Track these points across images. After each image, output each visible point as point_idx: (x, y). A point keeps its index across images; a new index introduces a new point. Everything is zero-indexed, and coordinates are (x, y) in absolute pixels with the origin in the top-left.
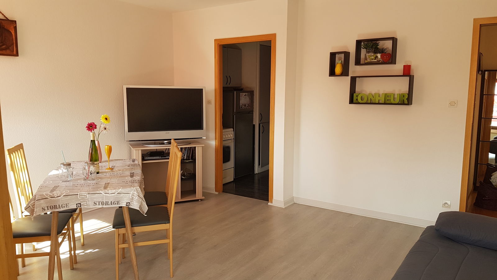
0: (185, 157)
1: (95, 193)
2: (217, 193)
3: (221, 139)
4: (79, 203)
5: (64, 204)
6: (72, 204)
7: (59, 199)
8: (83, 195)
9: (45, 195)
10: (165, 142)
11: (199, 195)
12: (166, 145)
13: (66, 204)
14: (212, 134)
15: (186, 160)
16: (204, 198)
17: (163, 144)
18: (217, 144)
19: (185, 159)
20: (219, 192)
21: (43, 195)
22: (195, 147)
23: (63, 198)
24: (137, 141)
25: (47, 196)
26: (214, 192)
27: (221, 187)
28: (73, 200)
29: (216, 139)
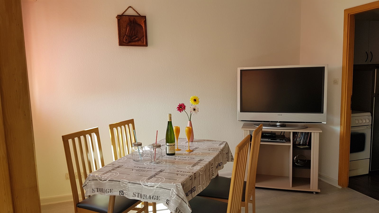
0: (301, 142)
1: (135, 182)
2: (340, 187)
3: (348, 124)
4: (122, 191)
5: (109, 189)
6: (116, 190)
7: (105, 183)
8: (125, 182)
9: (96, 177)
10: (278, 124)
11: (314, 186)
12: (279, 127)
13: (110, 189)
14: (337, 119)
15: (303, 145)
16: (319, 191)
17: (276, 126)
18: (343, 131)
19: (301, 144)
20: (343, 186)
21: (94, 176)
22: (311, 133)
23: (108, 182)
24: (249, 121)
25: (97, 177)
26: (336, 185)
27: (346, 181)
28: (117, 187)
29: (341, 125)
